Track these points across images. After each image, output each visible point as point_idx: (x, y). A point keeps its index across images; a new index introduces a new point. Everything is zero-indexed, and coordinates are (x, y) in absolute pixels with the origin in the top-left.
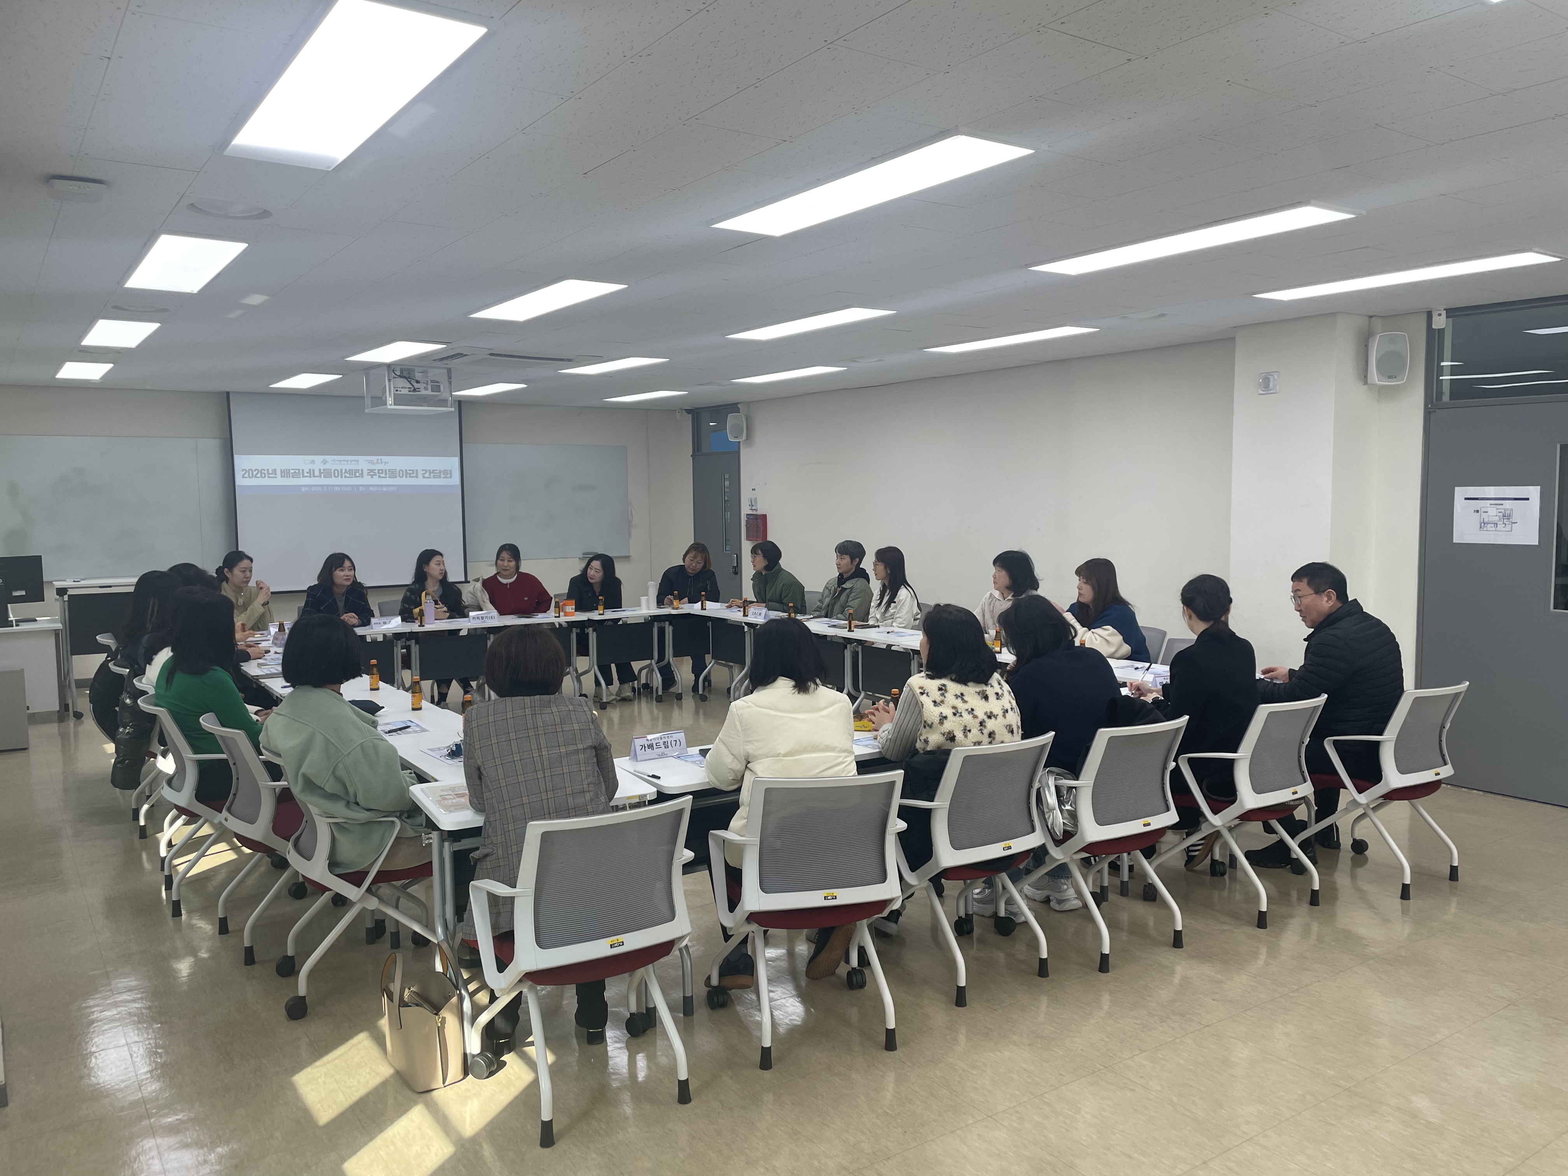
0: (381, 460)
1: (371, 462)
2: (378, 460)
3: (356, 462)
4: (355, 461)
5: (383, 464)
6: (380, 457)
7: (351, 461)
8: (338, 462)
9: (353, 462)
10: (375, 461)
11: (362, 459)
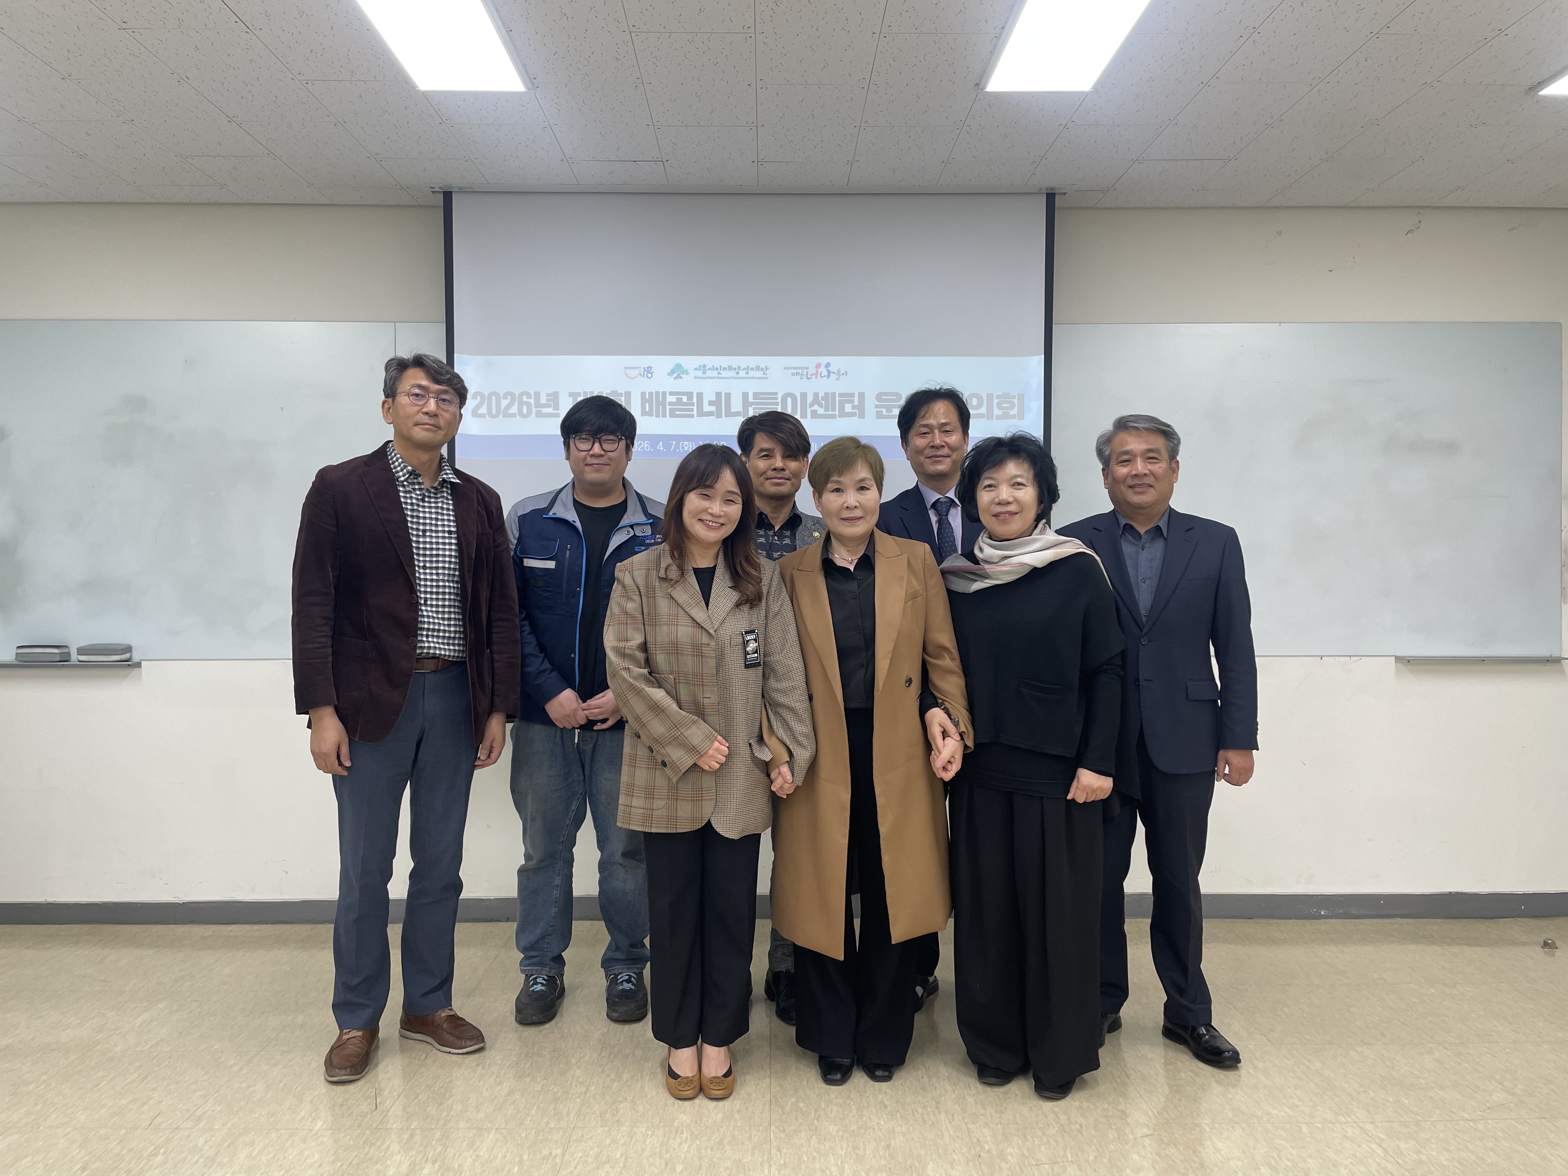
0: (828, 365)
1: (801, 373)
2: (818, 366)
3: (760, 374)
4: (758, 368)
5: (833, 376)
6: (824, 360)
7: (747, 369)
8: (714, 374)
9: (752, 373)
10: (812, 370)
11: (776, 364)
